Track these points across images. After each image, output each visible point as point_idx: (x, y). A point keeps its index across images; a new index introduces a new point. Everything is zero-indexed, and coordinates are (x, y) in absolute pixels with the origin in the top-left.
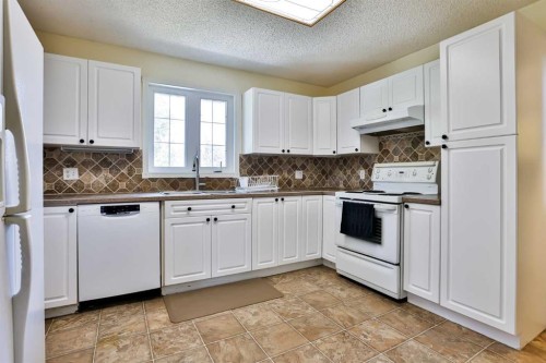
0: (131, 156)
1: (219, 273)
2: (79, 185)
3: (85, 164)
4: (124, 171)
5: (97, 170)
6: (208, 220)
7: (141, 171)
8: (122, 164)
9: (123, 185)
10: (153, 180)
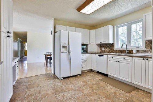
0: (113, 45)
1: (120, 77)
2: (104, 51)
3: (105, 47)
4: (111, 48)
5: (107, 48)
6: (117, 61)
7: (114, 48)
8: (111, 46)
9: (111, 51)
10: (117, 50)
